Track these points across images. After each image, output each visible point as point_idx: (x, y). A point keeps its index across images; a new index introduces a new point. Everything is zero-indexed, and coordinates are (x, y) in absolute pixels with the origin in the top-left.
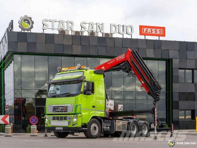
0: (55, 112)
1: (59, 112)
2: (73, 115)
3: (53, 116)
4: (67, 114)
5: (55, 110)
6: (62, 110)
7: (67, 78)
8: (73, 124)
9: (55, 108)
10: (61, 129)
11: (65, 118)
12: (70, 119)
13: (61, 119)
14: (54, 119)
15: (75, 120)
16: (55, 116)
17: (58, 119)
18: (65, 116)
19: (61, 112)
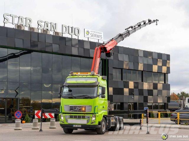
0: (73, 111)
1: (77, 111)
2: (92, 115)
3: (70, 114)
4: (85, 114)
5: (73, 110)
6: (79, 110)
7: (83, 82)
8: (92, 122)
9: (73, 108)
10: (79, 126)
11: (84, 117)
12: (88, 118)
13: (79, 117)
14: (71, 117)
15: (94, 119)
16: (72, 115)
17: (75, 117)
18: (83, 115)
19: (78, 111)
